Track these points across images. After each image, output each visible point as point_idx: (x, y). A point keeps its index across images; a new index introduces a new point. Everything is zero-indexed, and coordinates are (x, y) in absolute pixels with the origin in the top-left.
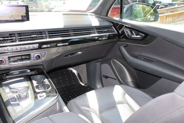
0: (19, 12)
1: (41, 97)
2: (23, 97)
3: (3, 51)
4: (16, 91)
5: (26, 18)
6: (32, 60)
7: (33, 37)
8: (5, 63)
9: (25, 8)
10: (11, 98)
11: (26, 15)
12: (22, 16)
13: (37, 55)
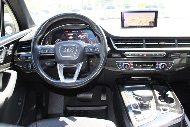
0: (148, 18)
1: (164, 111)
2: (145, 106)
3: (130, 56)
4: (139, 98)
5: (154, 24)
6: (156, 68)
7: (160, 45)
8: (130, 68)
9: (154, 14)
10: (132, 104)
11: (154, 21)
12: (150, 22)
13: (162, 64)
